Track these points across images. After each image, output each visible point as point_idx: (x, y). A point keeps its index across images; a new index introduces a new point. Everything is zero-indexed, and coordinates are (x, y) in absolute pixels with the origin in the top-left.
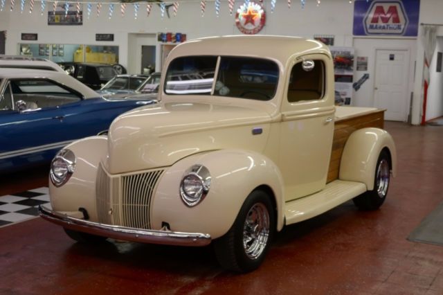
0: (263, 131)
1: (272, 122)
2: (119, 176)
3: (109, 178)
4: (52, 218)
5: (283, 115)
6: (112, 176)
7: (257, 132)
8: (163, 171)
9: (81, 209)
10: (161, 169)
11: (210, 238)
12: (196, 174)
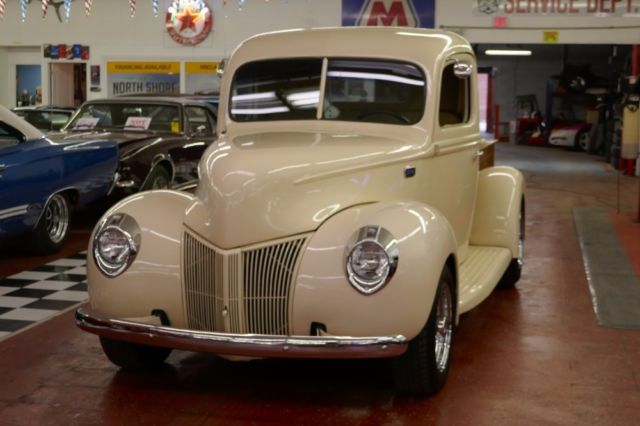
0: (417, 172)
1: (423, 158)
2: (238, 251)
3: (221, 256)
4: (98, 327)
5: (436, 147)
6: (226, 253)
7: (410, 173)
8: (304, 240)
9: (155, 312)
10: (301, 237)
11: (405, 342)
12: (376, 241)
